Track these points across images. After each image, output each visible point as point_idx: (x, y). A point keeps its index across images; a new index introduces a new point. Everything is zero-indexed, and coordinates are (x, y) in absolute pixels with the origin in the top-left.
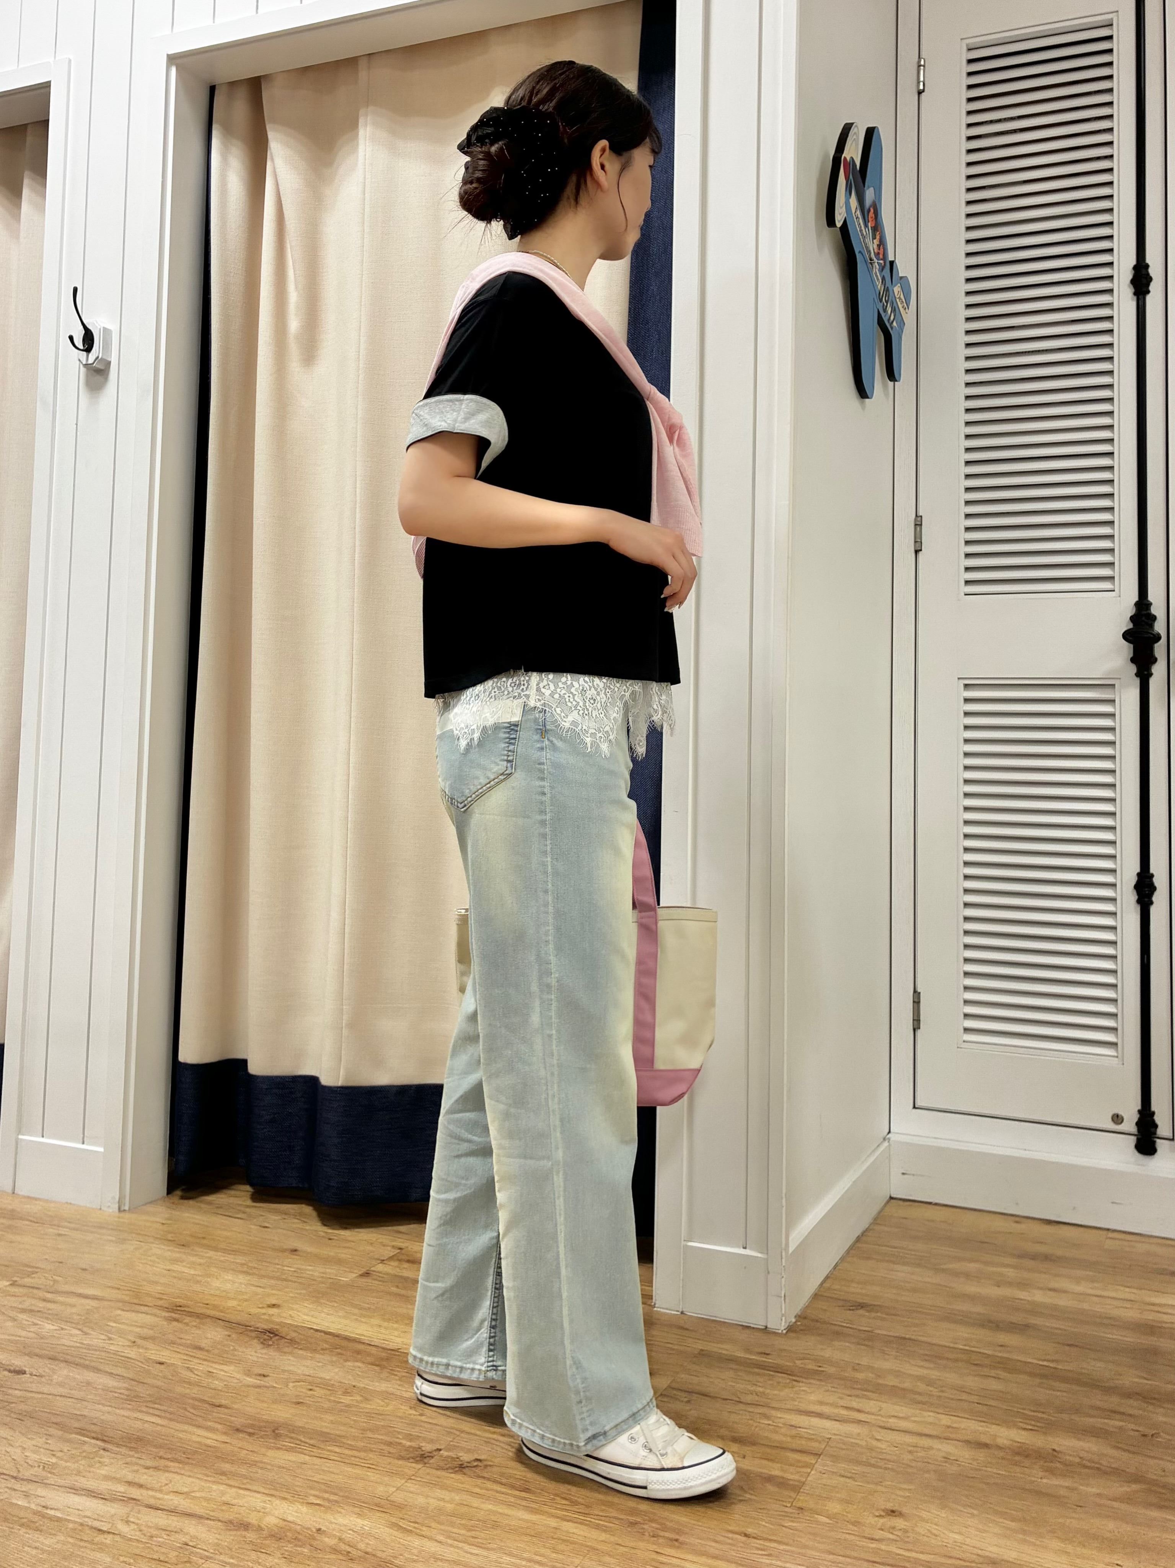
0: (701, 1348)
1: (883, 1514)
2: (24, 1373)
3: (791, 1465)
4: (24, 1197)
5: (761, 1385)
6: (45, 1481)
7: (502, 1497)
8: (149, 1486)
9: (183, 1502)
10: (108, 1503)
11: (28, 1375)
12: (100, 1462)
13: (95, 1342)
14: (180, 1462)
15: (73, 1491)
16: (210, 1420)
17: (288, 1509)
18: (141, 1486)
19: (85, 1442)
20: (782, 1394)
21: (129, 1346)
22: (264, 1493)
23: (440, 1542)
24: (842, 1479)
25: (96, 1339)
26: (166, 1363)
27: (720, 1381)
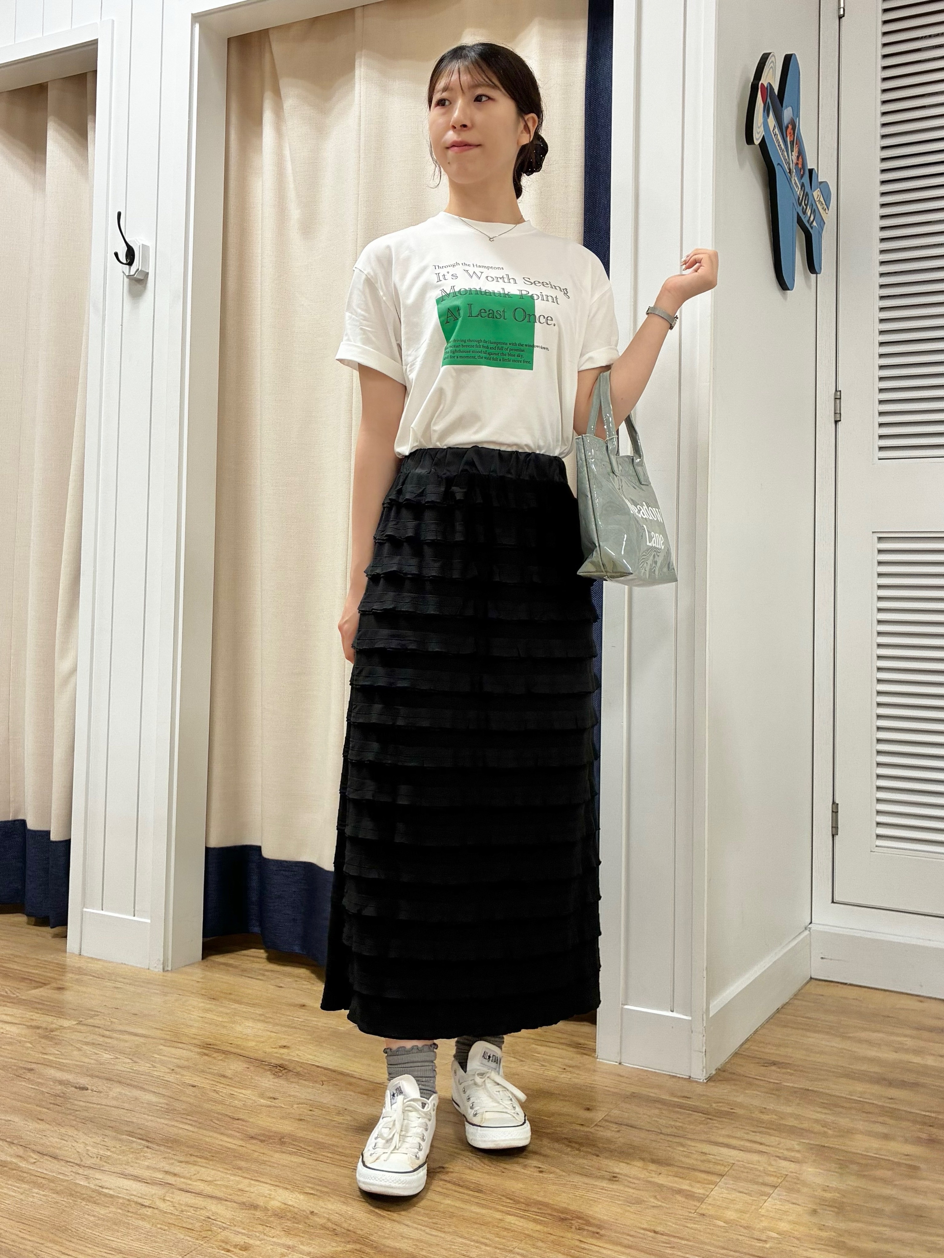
0: (633, 1091)
2: (87, 1089)
3: (698, 1182)
4: (88, 959)
5: (679, 1120)
6: (102, 1168)
8: (182, 1175)
9: (207, 1187)
10: (150, 1186)
11: (90, 1091)
12: (144, 1156)
14: (206, 1158)
15: (123, 1176)
16: (232, 1129)
17: (289, 1196)
18: (175, 1174)
19: (133, 1142)
20: (698, 1128)
21: (169, 1073)
22: (270, 1184)
25: (143, 1067)
26: (198, 1086)
27: (645, 1116)
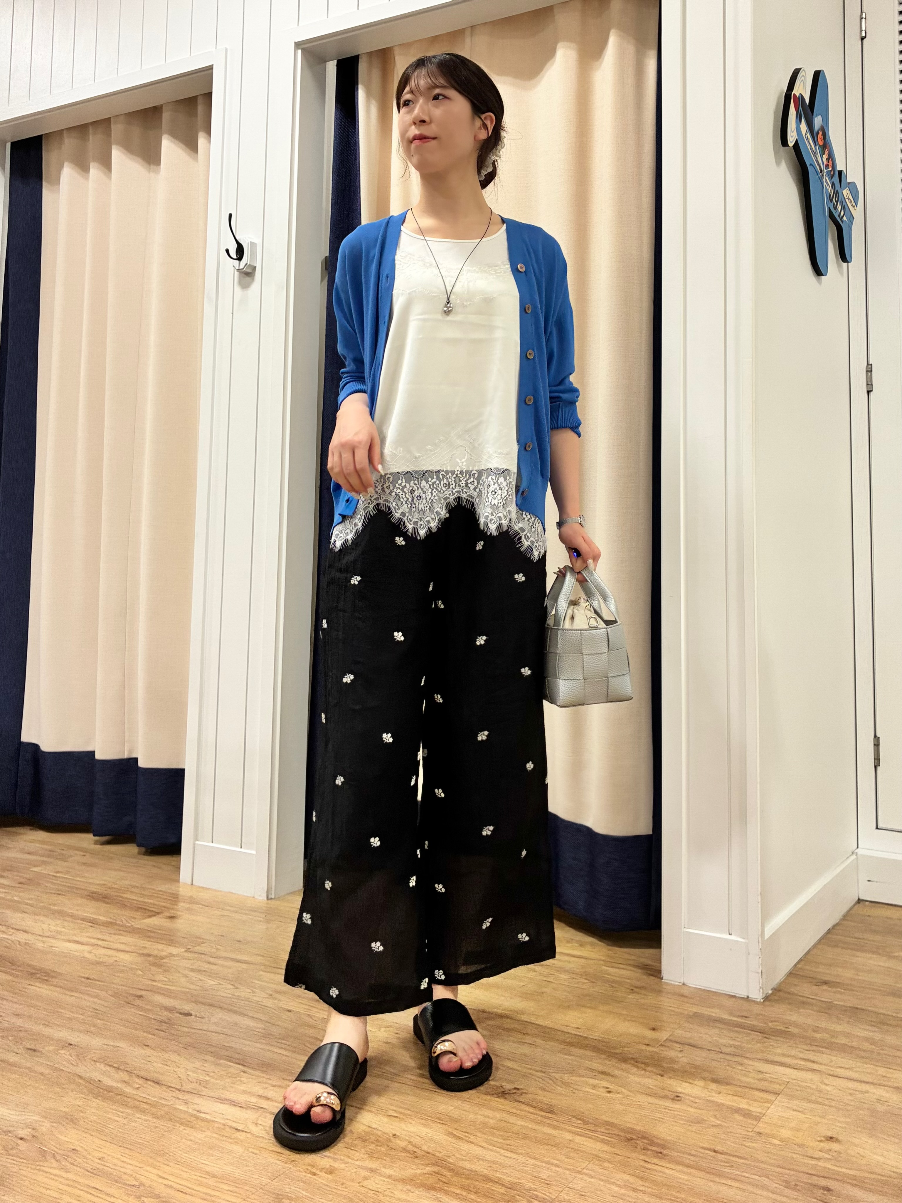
0: (695, 1011)
1: (823, 1139)
2: (191, 1015)
3: (755, 1100)
4: (199, 887)
5: (739, 1040)
6: (200, 1093)
7: (532, 1117)
8: (274, 1099)
10: (244, 1110)
11: (194, 1017)
12: (241, 1081)
13: (243, 994)
15: (220, 1101)
18: (268, 1099)
19: (231, 1066)
20: (755, 1048)
21: (266, 998)
23: (483, 1147)
24: (794, 1113)
25: (244, 992)
26: (293, 1011)
27: (707, 1036)
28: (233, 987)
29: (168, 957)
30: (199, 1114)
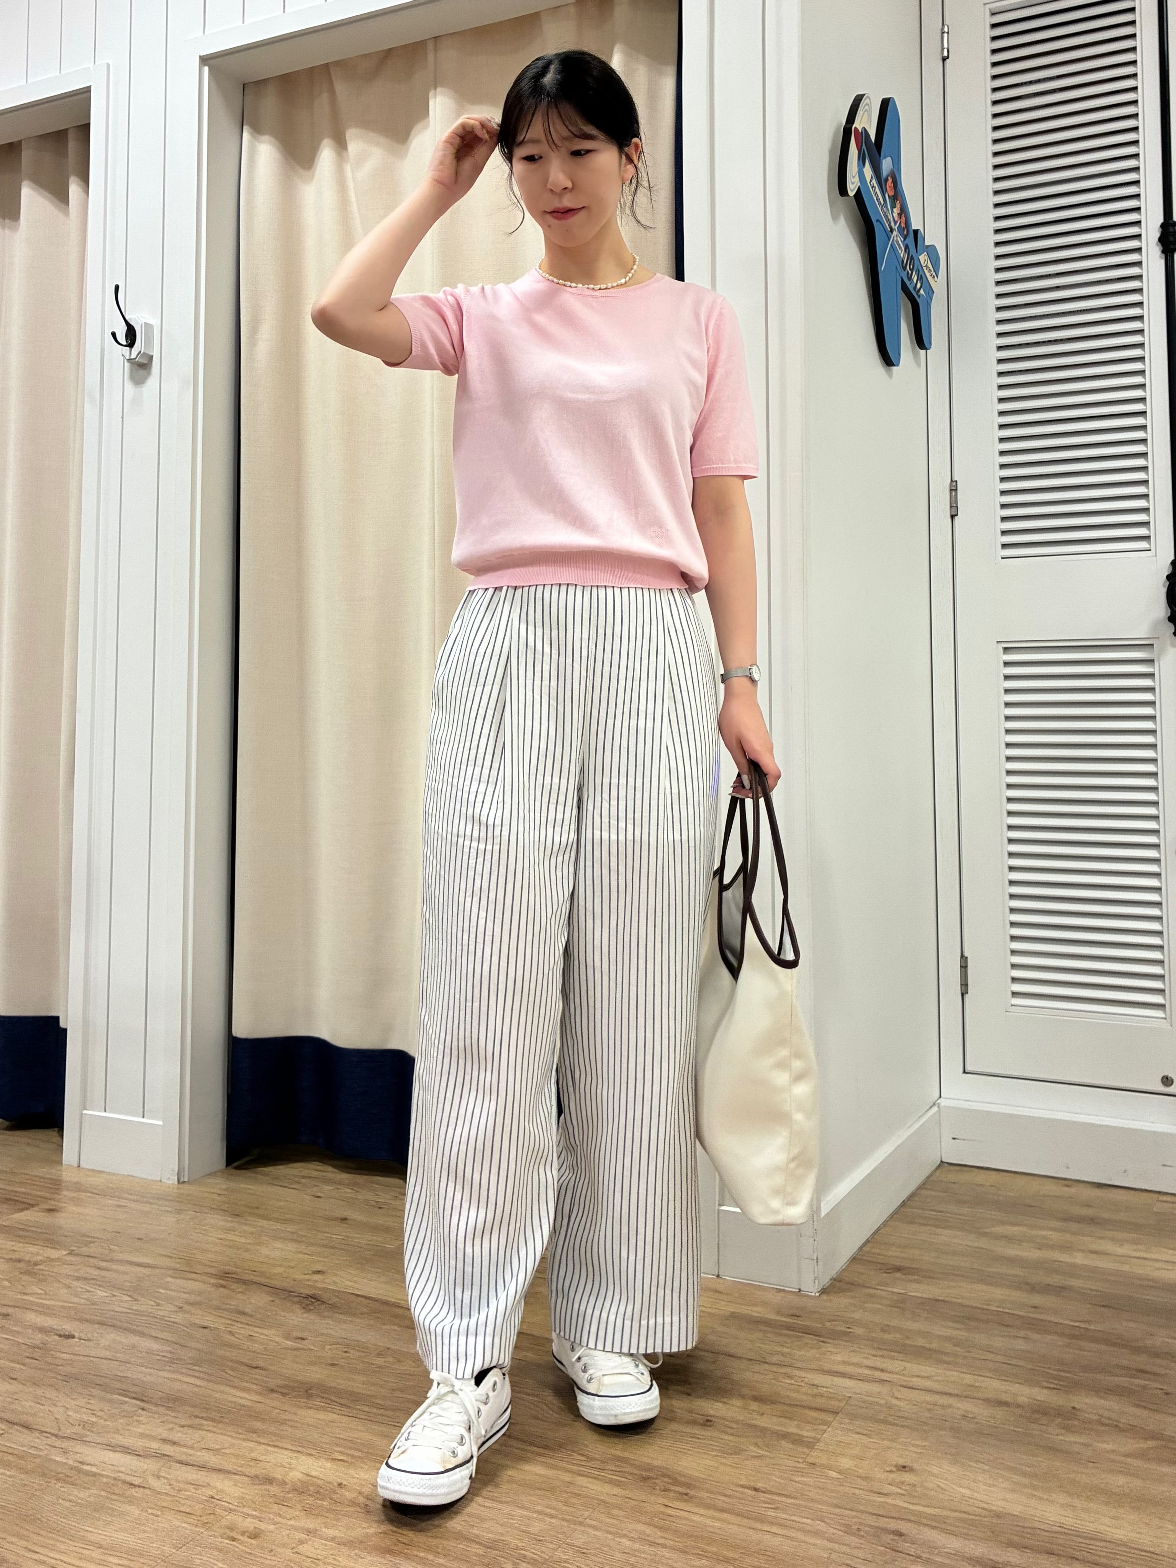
0: (731, 1310)
1: (894, 1469)
3: (808, 1422)
4: (89, 1170)
5: (789, 1346)
6: (83, 1438)
8: (182, 1443)
9: (214, 1459)
10: (141, 1459)
11: (76, 1340)
12: (137, 1421)
13: (143, 1308)
14: (213, 1420)
15: (109, 1448)
16: (247, 1382)
17: (313, 1465)
18: (175, 1443)
19: (126, 1402)
20: (808, 1354)
21: (175, 1311)
22: (291, 1450)
24: (857, 1436)
25: (145, 1305)
26: (210, 1327)
27: (748, 1344)
28: (129, 1299)
29: (44, 1262)
30: (80, 1466)
